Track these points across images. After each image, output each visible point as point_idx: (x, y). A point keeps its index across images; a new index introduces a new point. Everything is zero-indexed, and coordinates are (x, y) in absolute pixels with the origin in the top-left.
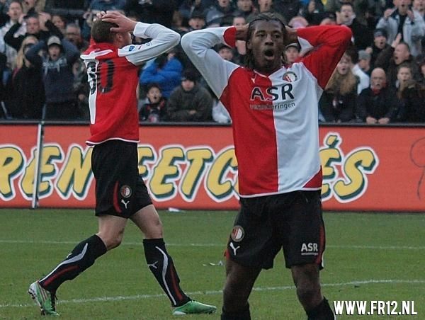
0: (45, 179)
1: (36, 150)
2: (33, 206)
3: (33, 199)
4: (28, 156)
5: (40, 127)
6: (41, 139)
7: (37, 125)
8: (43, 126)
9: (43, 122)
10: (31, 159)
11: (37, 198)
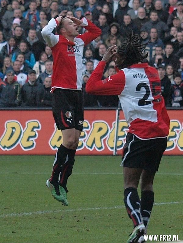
0: (120, 139)
1: (115, 123)
2: (114, 154)
3: (114, 150)
4: (111, 127)
5: (117, 111)
6: (118, 117)
7: (115, 110)
8: (119, 110)
9: (119, 108)
10: (112, 129)
11: (116, 150)
